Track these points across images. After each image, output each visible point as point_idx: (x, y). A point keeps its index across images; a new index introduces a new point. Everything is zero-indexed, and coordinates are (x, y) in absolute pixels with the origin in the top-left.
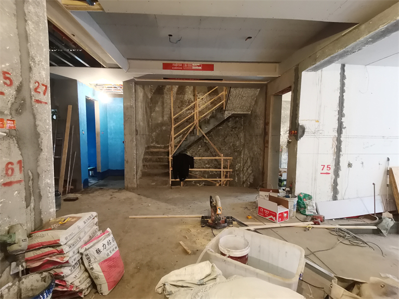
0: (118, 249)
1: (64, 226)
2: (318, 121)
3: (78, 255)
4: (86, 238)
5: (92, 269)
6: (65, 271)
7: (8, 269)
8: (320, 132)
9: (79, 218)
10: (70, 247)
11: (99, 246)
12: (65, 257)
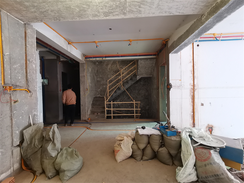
2: (180, 80)
8: (182, 86)
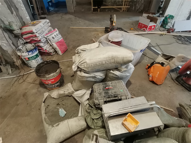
0: (62, 38)
1: (34, 25)
3: (44, 38)
4: (47, 32)
5: (53, 45)
6: (41, 44)
7: (19, 41)
9: (40, 22)
10: (39, 34)
11: (53, 36)
12: (38, 38)
